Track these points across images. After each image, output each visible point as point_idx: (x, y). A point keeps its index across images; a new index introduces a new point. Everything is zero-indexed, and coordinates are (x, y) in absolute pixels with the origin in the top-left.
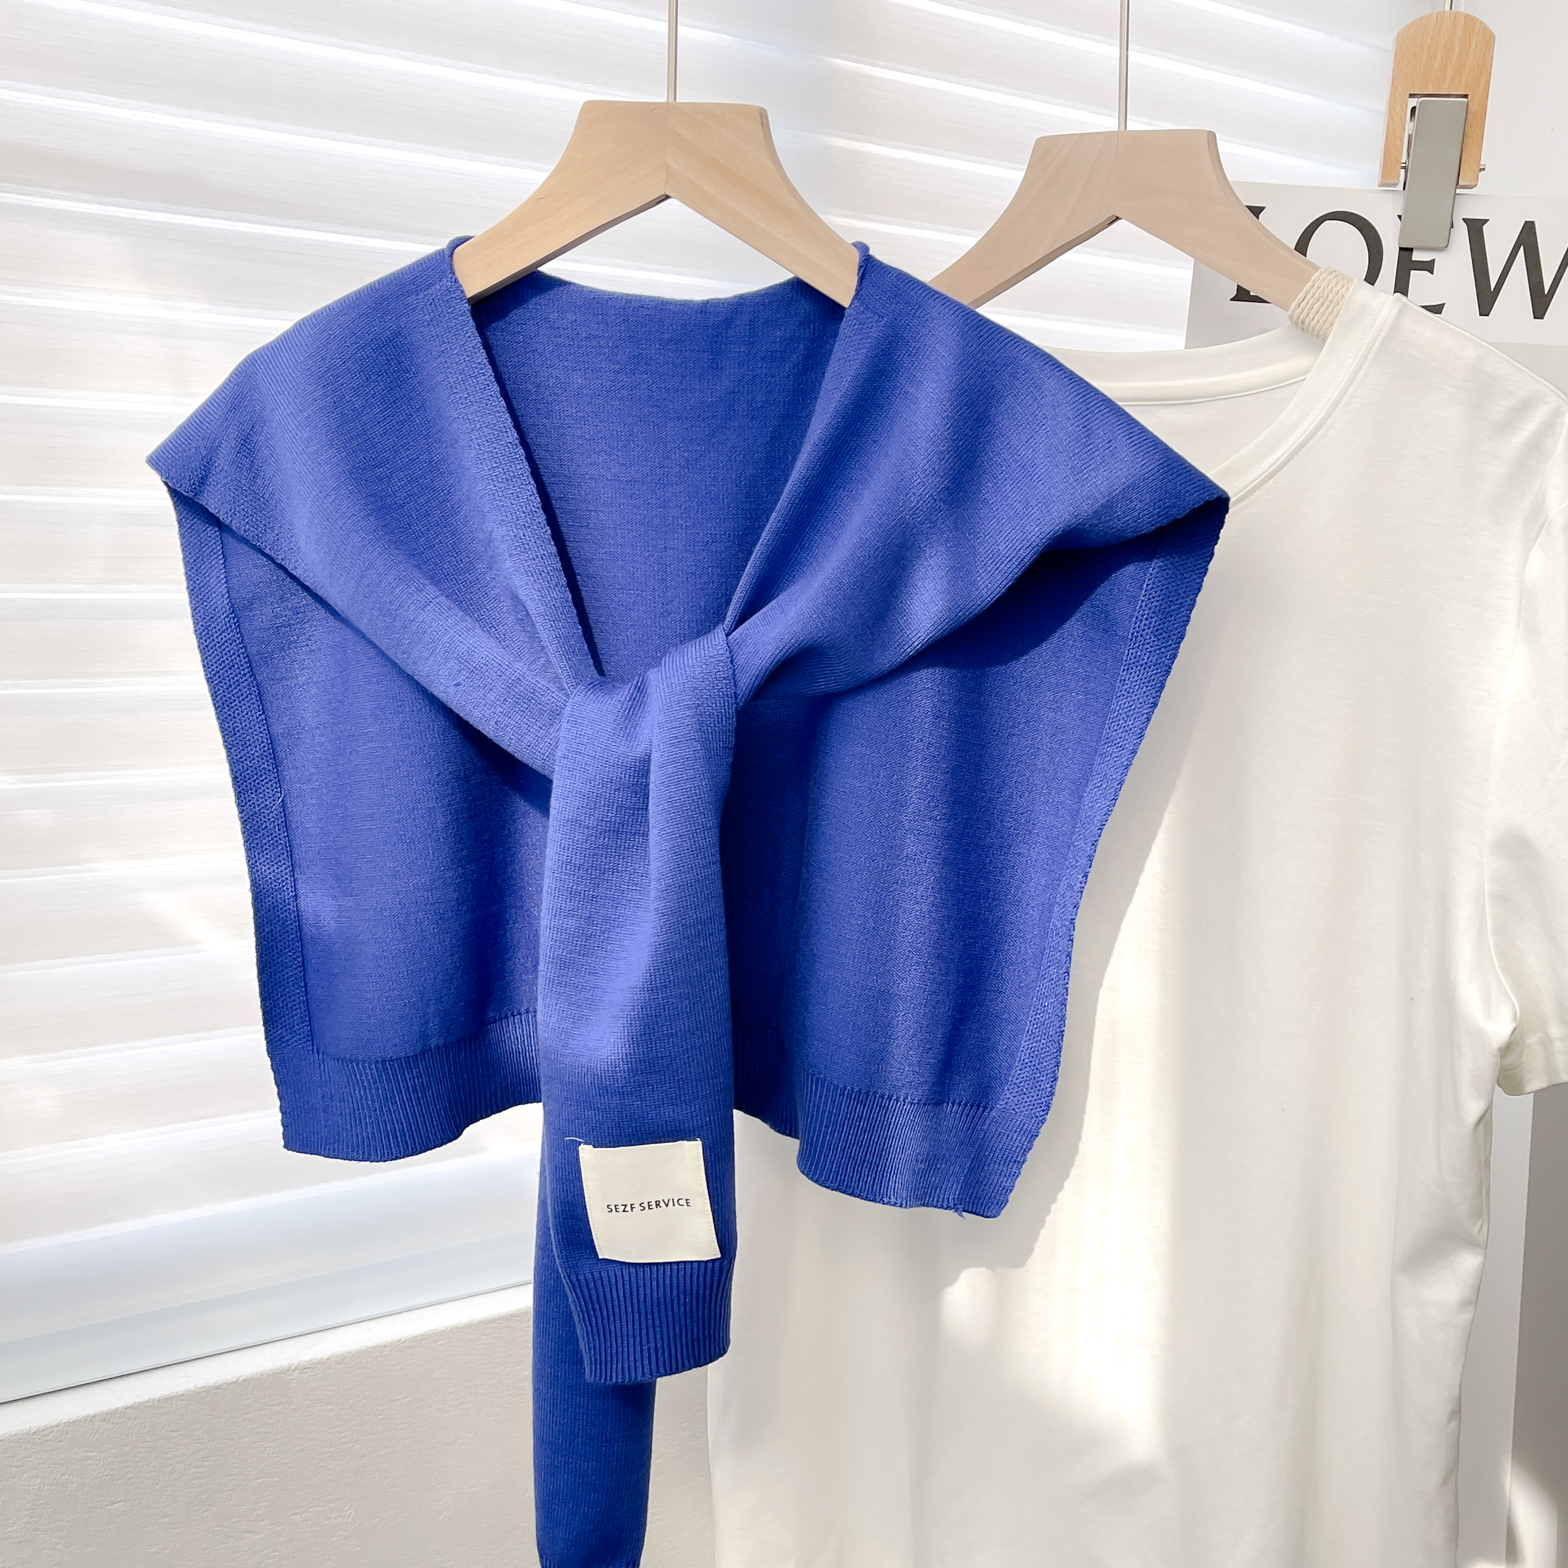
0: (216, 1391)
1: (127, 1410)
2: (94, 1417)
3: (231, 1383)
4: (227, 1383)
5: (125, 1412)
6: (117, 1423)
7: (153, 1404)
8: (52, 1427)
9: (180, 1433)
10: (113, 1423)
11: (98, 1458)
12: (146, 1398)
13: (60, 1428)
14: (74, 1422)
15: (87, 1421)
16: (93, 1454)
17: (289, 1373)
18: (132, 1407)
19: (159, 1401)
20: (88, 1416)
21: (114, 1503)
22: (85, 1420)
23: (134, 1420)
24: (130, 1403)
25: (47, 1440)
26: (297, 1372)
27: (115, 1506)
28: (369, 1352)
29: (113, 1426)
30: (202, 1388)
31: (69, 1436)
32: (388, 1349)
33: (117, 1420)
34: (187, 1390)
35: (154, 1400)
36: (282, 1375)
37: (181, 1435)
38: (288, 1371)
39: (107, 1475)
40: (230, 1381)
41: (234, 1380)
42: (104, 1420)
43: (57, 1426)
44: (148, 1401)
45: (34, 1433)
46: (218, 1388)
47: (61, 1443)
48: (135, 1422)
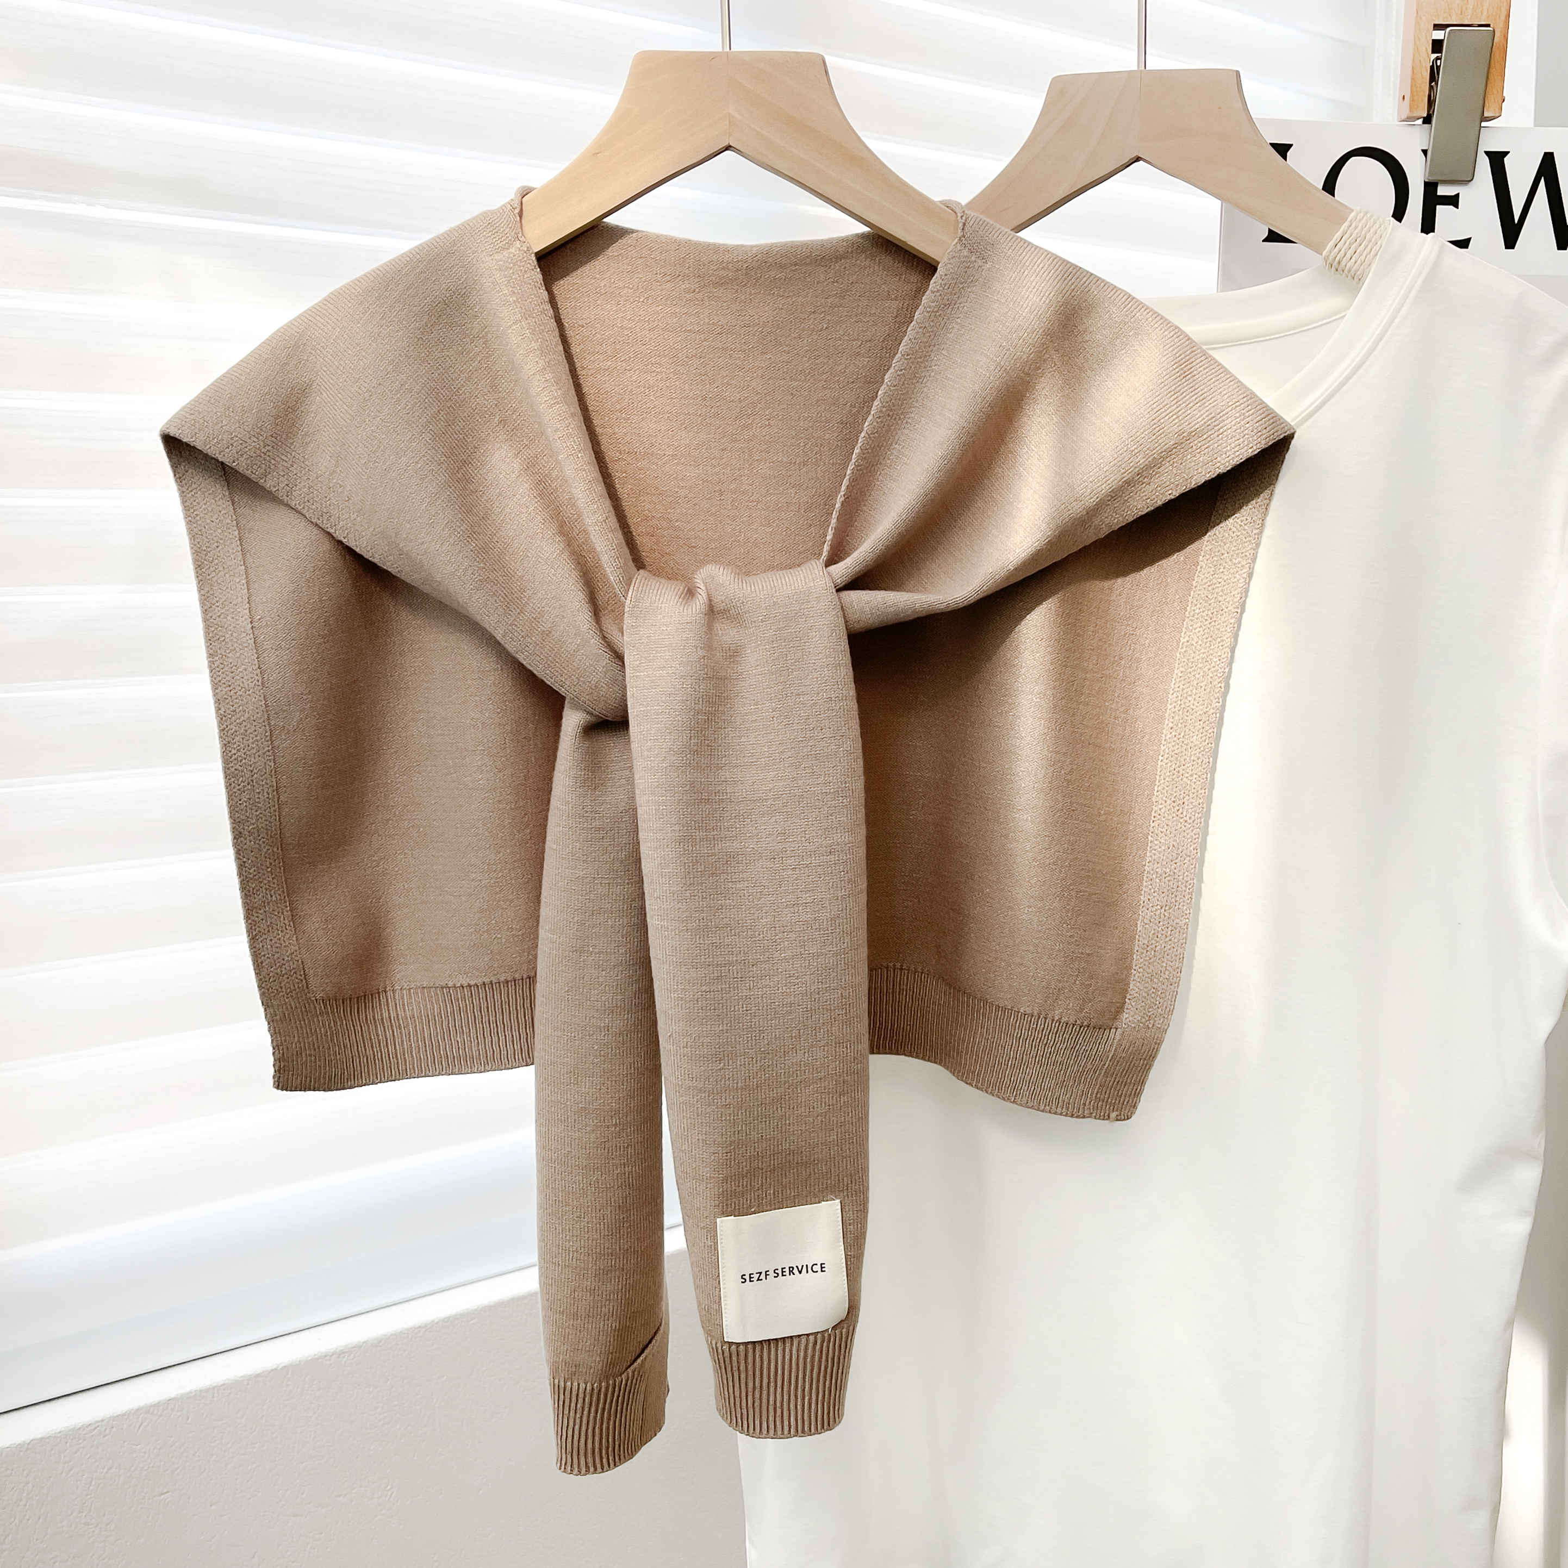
0: (257, 1379)
1: (170, 1402)
2: (137, 1410)
3: (272, 1371)
4: (266, 1371)
5: (168, 1404)
6: (160, 1416)
7: (196, 1394)
8: (97, 1422)
10: (157, 1414)
11: (146, 1448)
12: (186, 1390)
13: (105, 1423)
14: (120, 1415)
15: (131, 1415)
16: (139, 1447)
17: (325, 1358)
18: (174, 1399)
19: (201, 1391)
20: (132, 1410)
22: (130, 1413)
24: (173, 1395)
25: (93, 1435)
27: (163, 1496)
28: (403, 1337)
29: (156, 1418)
30: (242, 1377)
33: (161, 1412)
34: (228, 1379)
35: (195, 1391)
36: (320, 1360)
37: (223, 1424)
39: (153, 1467)
40: (269, 1369)
41: (272, 1368)
42: (148, 1412)
44: (190, 1392)
46: (258, 1376)
48: (179, 1413)
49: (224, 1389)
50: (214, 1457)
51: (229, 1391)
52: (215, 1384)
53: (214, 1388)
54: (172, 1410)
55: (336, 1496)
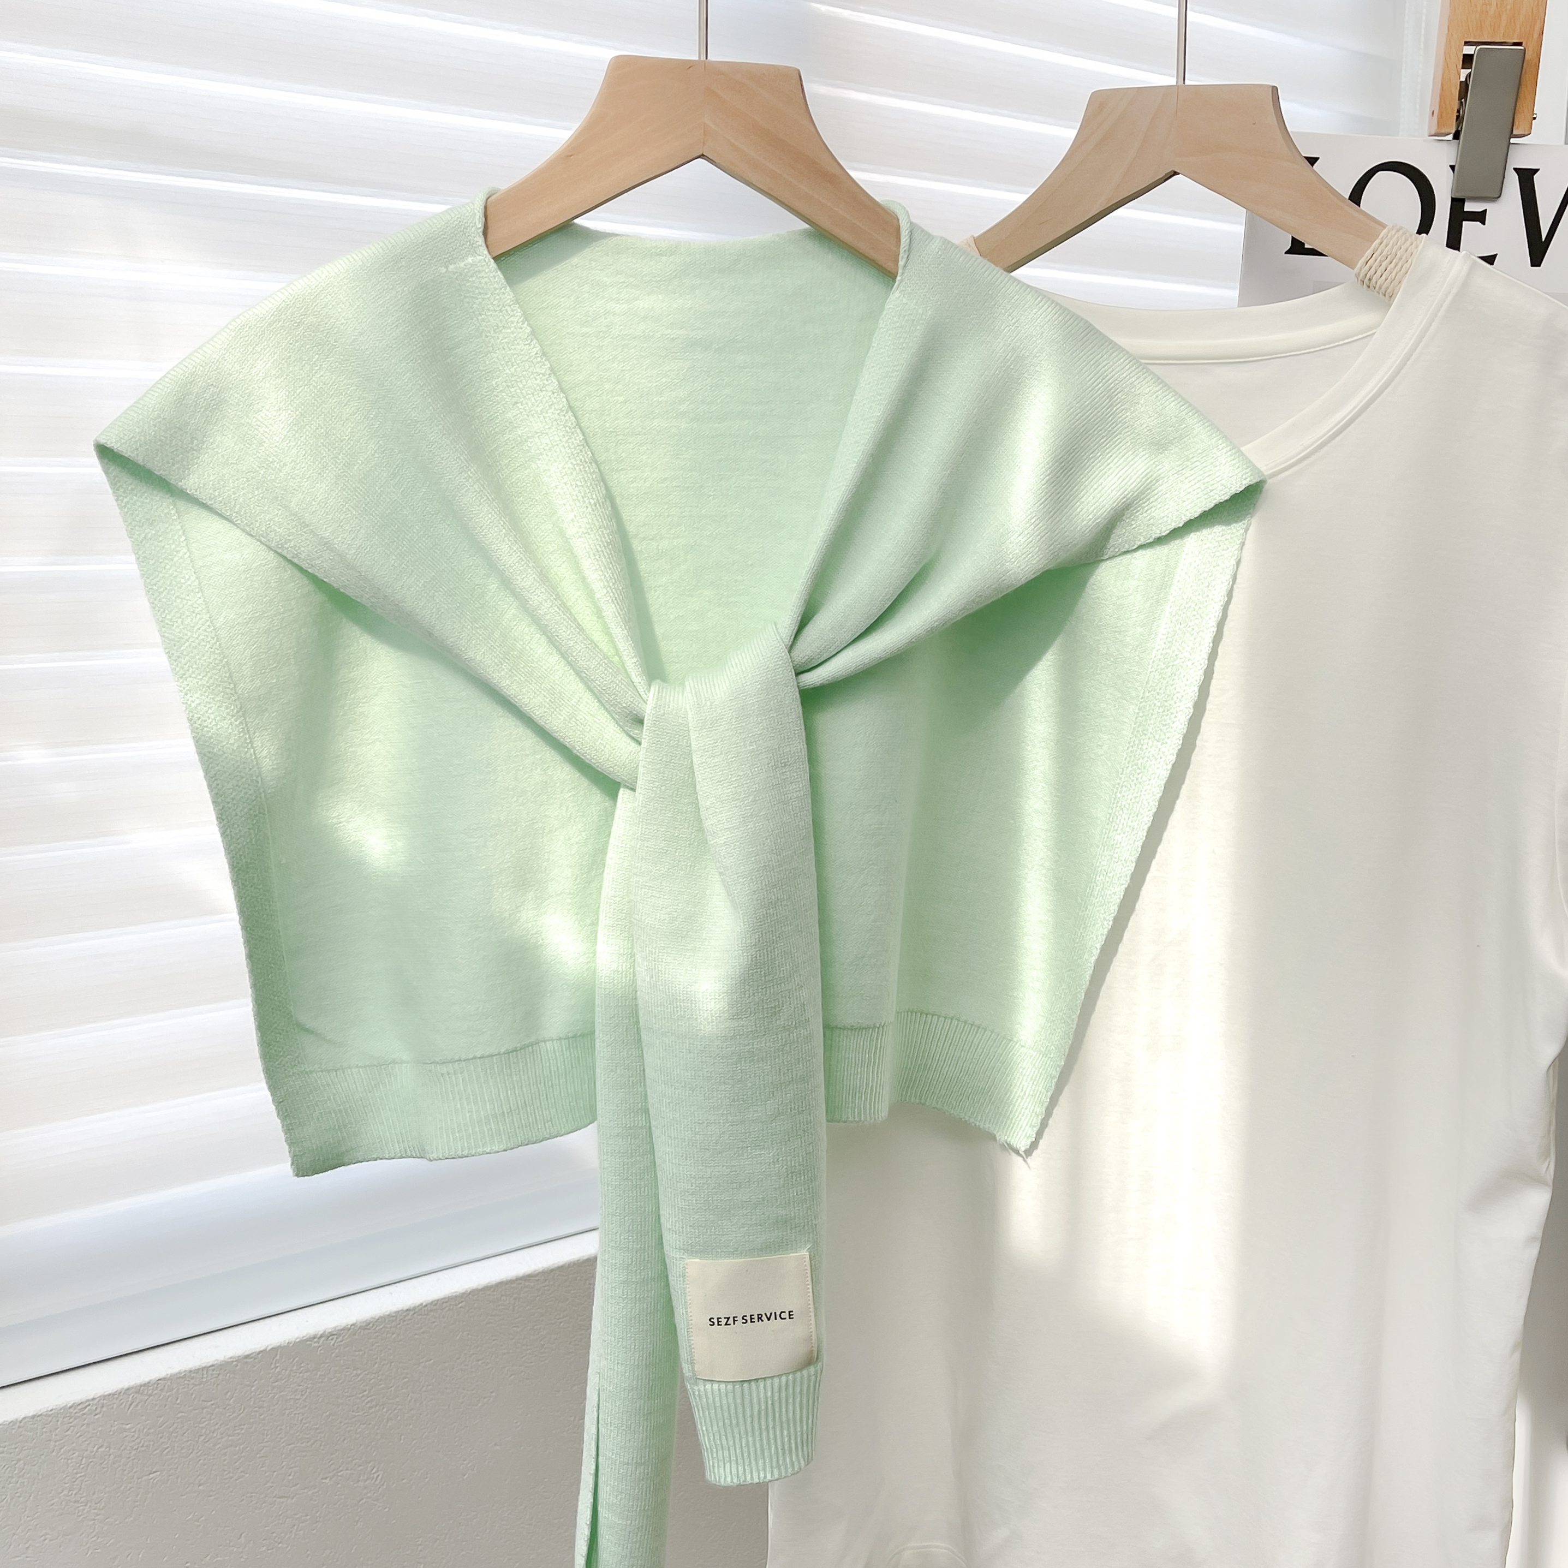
0: (246, 1360)
1: (159, 1382)
2: (128, 1389)
3: (261, 1352)
4: (255, 1352)
6: (151, 1395)
7: (185, 1375)
8: (88, 1400)
9: (212, 1403)
10: (147, 1395)
11: (133, 1430)
13: (95, 1402)
14: (109, 1395)
15: (121, 1394)
16: (128, 1426)
17: (316, 1340)
18: (164, 1379)
19: (190, 1371)
20: (123, 1389)
21: (151, 1474)
22: (120, 1393)
23: (167, 1392)
24: (163, 1375)
25: (84, 1414)
26: (323, 1339)
27: (152, 1476)
28: (394, 1316)
29: (146, 1398)
30: (231, 1358)
31: (104, 1409)
32: (411, 1313)
33: (150, 1392)
34: (217, 1360)
35: (185, 1371)
36: (308, 1342)
37: (212, 1405)
38: (314, 1338)
39: (142, 1446)
40: (258, 1350)
41: (262, 1349)
43: (93, 1399)
44: (180, 1373)
45: (70, 1407)
46: (247, 1357)
47: (97, 1417)
48: (168, 1394)
49: (213, 1370)
50: (203, 1438)
51: (218, 1372)
52: (204, 1365)
53: (203, 1369)
54: (162, 1390)
55: (322, 1479)
